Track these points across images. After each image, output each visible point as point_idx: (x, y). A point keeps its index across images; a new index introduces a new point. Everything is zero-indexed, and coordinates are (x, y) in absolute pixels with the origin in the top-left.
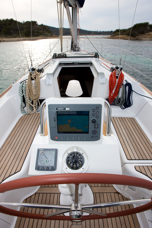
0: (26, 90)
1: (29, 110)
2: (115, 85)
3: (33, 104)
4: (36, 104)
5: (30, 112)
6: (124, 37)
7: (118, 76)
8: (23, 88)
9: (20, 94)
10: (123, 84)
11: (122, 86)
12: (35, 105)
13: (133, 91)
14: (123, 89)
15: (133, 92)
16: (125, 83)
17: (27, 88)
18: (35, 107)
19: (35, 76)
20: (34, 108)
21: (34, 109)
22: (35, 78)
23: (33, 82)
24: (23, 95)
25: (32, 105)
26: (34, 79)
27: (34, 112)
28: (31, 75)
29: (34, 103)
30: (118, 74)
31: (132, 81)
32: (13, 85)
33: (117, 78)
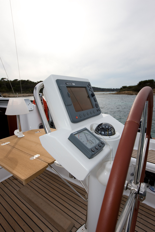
6: (130, 93)
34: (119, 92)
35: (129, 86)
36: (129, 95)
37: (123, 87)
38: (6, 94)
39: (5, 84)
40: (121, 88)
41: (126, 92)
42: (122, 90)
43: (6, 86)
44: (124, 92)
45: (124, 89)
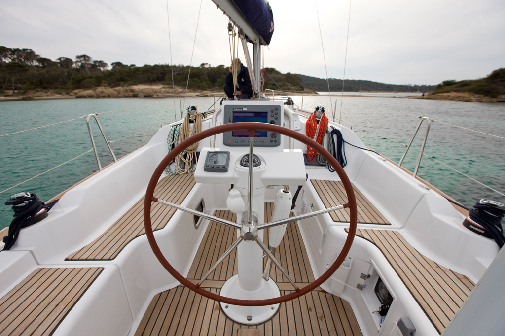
0: (178, 136)
1: (179, 167)
2: (315, 131)
3: (186, 159)
4: (191, 159)
5: (179, 172)
7: (319, 121)
8: (176, 132)
9: (169, 142)
10: (327, 131)
11: (326, 134)
12: (189, 159)
13: (344, 141)
14: (329, 139)
15: (345, 143)
16: (330, 130)
17: (182, 133)
18: (189, 164)
19: (196, 116)
20: (187, 164)
21: (186, 167)
22: (195, 120)
23: (192, 125)
24: (173, 143)
25: (183, 159)
26: (193, 122)
27: (186, 172)
28: (189, 115)
29: (188, 156)
30: (320, 118)
31: (342, 127)
32: (160, 129)
33: (318, 123)
34: (433, 94)
35: (462, 81)
36: (460, 101)
37: (444, 82)
38: (208, 92)
39: (206, 74)
40: (439, 86)
41: (453, 94)
42: (441, 90)
43: (207, 78)
44: (446, 94)
45: (447, 88)
